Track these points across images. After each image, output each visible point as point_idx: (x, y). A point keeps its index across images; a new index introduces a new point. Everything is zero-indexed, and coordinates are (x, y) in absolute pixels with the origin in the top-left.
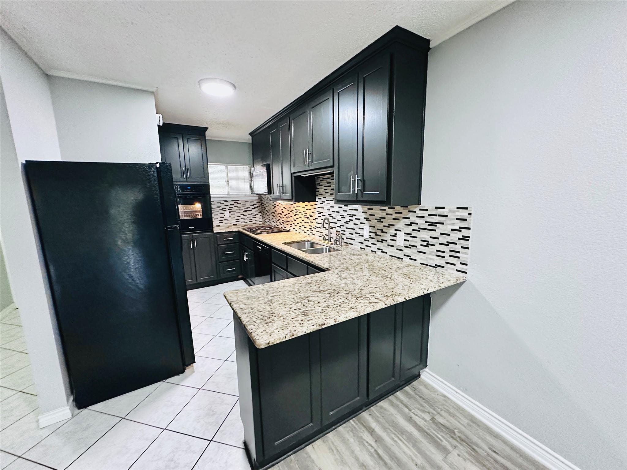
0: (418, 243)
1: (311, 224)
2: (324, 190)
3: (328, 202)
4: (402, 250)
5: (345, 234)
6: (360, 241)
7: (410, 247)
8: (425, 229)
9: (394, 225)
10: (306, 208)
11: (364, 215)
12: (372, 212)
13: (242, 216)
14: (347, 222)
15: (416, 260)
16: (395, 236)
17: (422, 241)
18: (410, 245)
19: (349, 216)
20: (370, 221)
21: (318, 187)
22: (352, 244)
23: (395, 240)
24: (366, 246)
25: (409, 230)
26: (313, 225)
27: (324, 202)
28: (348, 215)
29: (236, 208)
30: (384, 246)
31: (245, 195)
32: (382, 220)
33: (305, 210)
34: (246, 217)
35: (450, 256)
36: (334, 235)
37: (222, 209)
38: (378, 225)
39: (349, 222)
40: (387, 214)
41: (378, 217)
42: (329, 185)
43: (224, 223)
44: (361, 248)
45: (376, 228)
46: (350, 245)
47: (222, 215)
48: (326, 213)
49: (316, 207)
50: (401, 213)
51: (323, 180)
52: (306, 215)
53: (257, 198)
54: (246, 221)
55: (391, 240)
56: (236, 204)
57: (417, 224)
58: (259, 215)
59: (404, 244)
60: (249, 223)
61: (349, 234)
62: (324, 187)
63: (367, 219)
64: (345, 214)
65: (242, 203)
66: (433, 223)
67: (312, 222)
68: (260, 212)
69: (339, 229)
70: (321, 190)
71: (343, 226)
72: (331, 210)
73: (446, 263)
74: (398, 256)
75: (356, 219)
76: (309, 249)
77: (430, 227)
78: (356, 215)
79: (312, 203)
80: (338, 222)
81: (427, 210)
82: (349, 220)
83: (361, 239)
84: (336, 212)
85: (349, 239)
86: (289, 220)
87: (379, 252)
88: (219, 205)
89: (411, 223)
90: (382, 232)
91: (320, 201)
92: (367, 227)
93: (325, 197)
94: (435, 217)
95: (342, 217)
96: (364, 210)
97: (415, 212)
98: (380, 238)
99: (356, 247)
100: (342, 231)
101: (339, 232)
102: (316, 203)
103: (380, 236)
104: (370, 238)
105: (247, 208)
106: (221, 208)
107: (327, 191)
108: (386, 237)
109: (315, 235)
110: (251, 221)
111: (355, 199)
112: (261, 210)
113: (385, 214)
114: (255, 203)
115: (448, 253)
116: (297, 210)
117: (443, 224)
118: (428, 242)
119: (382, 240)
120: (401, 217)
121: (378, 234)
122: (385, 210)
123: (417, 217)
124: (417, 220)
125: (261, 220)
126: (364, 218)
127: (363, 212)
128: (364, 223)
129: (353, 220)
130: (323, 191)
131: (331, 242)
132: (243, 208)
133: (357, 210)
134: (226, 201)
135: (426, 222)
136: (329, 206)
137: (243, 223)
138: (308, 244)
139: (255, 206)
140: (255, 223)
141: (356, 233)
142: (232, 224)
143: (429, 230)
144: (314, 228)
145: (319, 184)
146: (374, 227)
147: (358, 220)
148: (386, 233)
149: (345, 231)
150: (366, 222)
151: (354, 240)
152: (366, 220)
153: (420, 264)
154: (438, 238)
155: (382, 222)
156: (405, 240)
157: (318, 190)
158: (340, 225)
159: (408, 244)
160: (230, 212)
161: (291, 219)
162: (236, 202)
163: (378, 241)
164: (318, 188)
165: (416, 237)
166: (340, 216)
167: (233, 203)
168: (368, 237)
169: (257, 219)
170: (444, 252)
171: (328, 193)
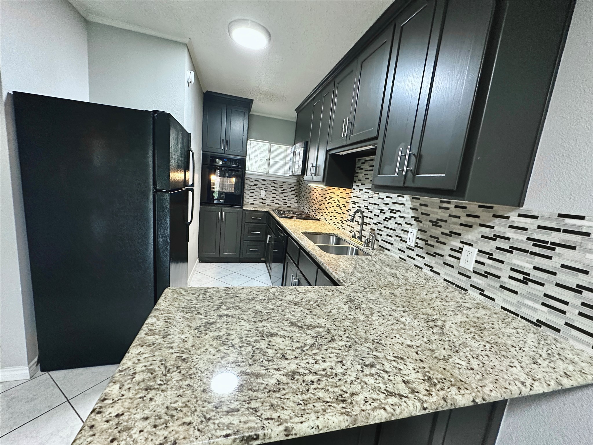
0: (505, 273)
1: (342, 215)
2: (365, 175)
3: (366, 191)
4: (469, 277)
5: (381, 235)
6: (400, 248)
7: (486, 275)
8: (526, 251)
9: (460, 235)
10: (340, 196)
11: (412, 213)
12: (425, 210)
13: (277, 198)
14: (386, 219)
15: (493, 300)
16: (460, 251)
17: (512, 269)
18: (486, 272)
19: (391, 212)
20: (421, 222)
21: (357, 171)
22: (389, 250)
23: (459, 259)
24: (408, 256)
25: (490, 246)
26: (345, 217)
27: (362, 190)
28: (389, 209)
29: (273, 188)
30: (436, 263)
31: (284, 176)
32: (440, 223)
33: (339, 198)
34: (281, 199)
35: (580, 314)
36: (366, 234)
37: (259, 188)
38: (432, 230)
39: (390, 219)
40: (450, 216)
41: (434, 217)
42: (371, 168)
43: (258, 202)
44: (400, 258)
45: (429, 233)
46: (385, 250)
47: (258, 194)
48: (362, 204)
49: (352, 195)
50: (478, 217)
51: (364, 163)
52: (339, 203)
53: (295, 181)
54: (280, 203)
55: (450, 255)
56: (273, 184)
57: (509, 239)
58: (295, 199)
59: (474, 268)
60: (283, 205)
61: (387, 235)
62: (365, 171)
63: (417, 219)
64: (386, 208)
65: (279, 184)
66: (547, 242)
67: (344, 213)
68: (297, 196)
69: (375, 227)
70: (360, 175)
71: (381, 224)
72: (369, 201)
73: (567, 324)
74: (458, 284)
75: (400, 216)
76: (334, 245)
77: (537, 250)
78: (400, 212)
79: (348, 190)
80: (374, 217)
81: (536, 217)
82: (390, 216)
83: (403, 246)
84: (375, 204)
85: (386, 242)
86: (321, 207)
87: (426, 270)
88: (256, 183)
89: (495, 235)
90: (437, 242)
91: (358, 188)
92: (413, 231)
93: (364, 184)
94: (554, 233)
95: (381, 212)
96: (414, 206)
97: (508, 218)
98: (432, 250)
99: (393, 254)
100: (378, 229)
101: (374, 230)
102: (353, 191)
103: (433, 246)
104: (416, 246)
105: (284, 190)
106: (257, 187)
107: (367, 176)
108: (444, 250)
109: (345, 229)
110: (285, 203)
111: (401, 184)
112: (297, 194)
113: (448, 215)
114: (293, 185)
115: (575, 306)
116: (331, 198)
117: (574, 248)
118: (528, 275)
119: (435, 253)
120: (476, 224)
121: (429, 242)
122: (448, 209)
123: (511, 227)
124: (510, 233)
125: (296, 204)
126: (412, 217)
127: (411, 208)
128: (411, 225)
129: (395, 218)
130: (363, 177)
131: (361, 241)
132: (280, 190)
133: (404, 204)
134: (263, 180)
135: (528, 239)
136: (366, 196)
137: (277, 205)
138: (333, 238)
139: (293, 189)
140: (290, 207)
141: (396, 236)
142: (266, 204)
143: (532, 253)
144: (345, 221)
145: (360, 167)
146: (426, 232)
147: (402, 219)
148: (445, 244)
149: (382, 231)
150: (414, 223)
151: (392, 244)
152: (415, 220)
153: (502, 310)
154: (555, 274)
155: (440, 227)
156: (477, 262)
157: (356, 175)
158: (377, 222)
159: (482, 269)
160: (266, 191)
161: (323, 206)
162: (274, 182)
163: (428, 253)
164: (358, 173)
165: (502, 262)
166: (379, 209)
167: (270, 182)
168: (413, 245)
169: (292, 202)
170: (566, 303)
171: (368, 179)
